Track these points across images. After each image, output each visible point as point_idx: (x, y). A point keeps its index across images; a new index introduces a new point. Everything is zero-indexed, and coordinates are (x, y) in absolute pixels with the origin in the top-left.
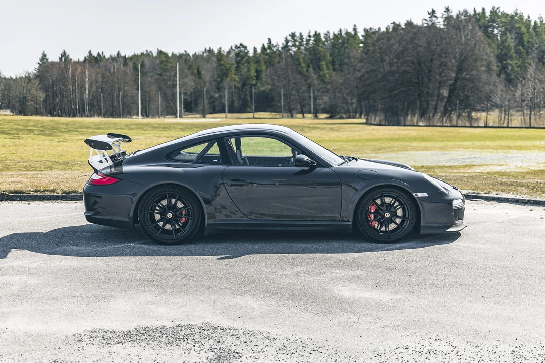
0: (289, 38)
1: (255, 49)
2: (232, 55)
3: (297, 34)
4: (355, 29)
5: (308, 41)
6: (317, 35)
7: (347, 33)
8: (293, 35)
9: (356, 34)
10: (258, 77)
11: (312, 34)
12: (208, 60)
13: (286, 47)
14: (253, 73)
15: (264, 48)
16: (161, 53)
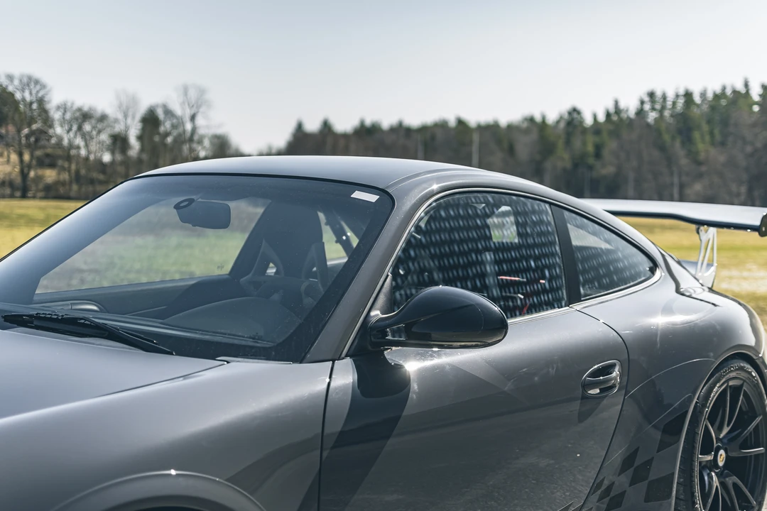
0: (646, 99)
1: (595, 117)
2: (562, 125)
3: (659, 94)
4: (746, 85)
5: (674, 103)
6: (688, 95)
7: (735, 92)
8: (652, 95)
9: (747, 92)
10: (598, 154)
11: (682, 92)
12: (527, 131)
13: (640, 113)
14: (590, 148)
15: (608, 115)
16: (461, 123)
